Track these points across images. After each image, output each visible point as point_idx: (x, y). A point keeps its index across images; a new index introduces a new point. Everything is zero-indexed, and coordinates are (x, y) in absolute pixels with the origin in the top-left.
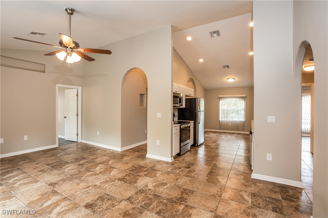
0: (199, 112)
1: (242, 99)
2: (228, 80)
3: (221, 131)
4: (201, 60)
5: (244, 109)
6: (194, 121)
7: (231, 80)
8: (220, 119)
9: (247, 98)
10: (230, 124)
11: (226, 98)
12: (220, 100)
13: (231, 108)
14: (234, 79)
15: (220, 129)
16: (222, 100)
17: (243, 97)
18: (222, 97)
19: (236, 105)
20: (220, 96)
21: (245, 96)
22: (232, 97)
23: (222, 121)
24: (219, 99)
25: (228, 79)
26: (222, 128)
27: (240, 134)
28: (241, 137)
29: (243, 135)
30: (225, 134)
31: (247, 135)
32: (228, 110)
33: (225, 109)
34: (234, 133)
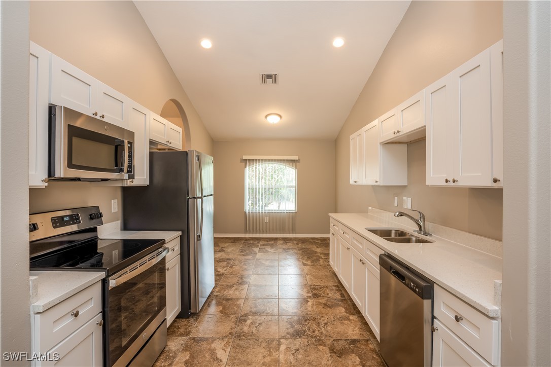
0: (199, 201)
1: (291, 164)
2: (269, 118)
3: (248, 236)
4: (206, 44)
5: (295, 186)
6: (180, 233)
7: (273, 120)
9: (299, 162)
10: (267, 220)
11: (259, 162)
12: (246, 167)
13: (265, 184)
14: (281, 117)
15: (246, 232)
16: (250, 165)
17: (293, 161)
18: (249, 160)
20: (245, 157)
21: (296, 158)
22: (269, 160)
23: (249, 212)
24: (245, 164)
25: (266, 117)
26: (249, 229)
27: (288, 240)
28: (295, 249)
29: (295, 242)
30: (259, 244)
31: (304, 241)
32: (259, 188)
33: (256, 186)
34: (276, 239)
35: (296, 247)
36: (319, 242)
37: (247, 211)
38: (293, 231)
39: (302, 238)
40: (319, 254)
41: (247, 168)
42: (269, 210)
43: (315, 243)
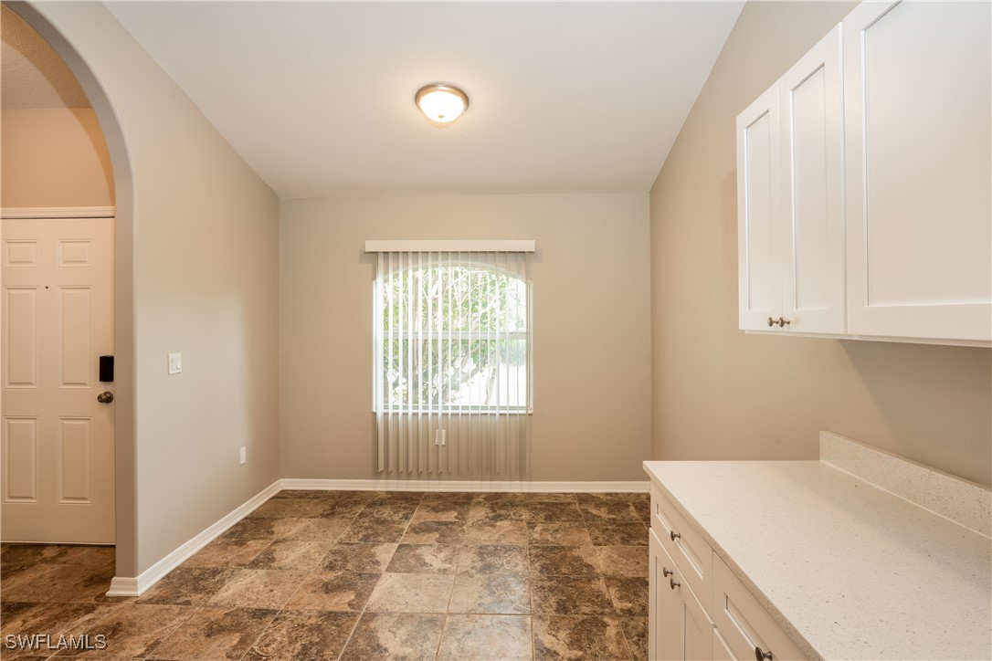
1: (514, 264)
2: (426, 100)
3: (382, 485)
5: (528, 333)
8: (379, 407)
9: (538, 259)
10: (441, 437)
11: (415, 261)
12: (374, 278)
13: (445, 328)
14: (466, 99)
15: (377, 475)
16: (386, 272)
17: (517, 256)
18: (385, 254)
19: (474, 310)
20: (371, 246)
21: (528, 245)
22: (446, 254)
24: (369, 266)
25: (417, 97)
26: (386, 466)
27: (504, 506)
28: (520, 550)
29: (526, 515)
30: (406, 526)
31: (552, 509)
32: (425, 341)
33: (416, 333)
34: (465, 500)
35: (523, 542)
36: (603, 513)
37: (379, 410)
38: (522, 473)
39: (550, 495)
40: (600, 585)
41: (380, 279)
42: (457, 408)
43: (591, 520)
